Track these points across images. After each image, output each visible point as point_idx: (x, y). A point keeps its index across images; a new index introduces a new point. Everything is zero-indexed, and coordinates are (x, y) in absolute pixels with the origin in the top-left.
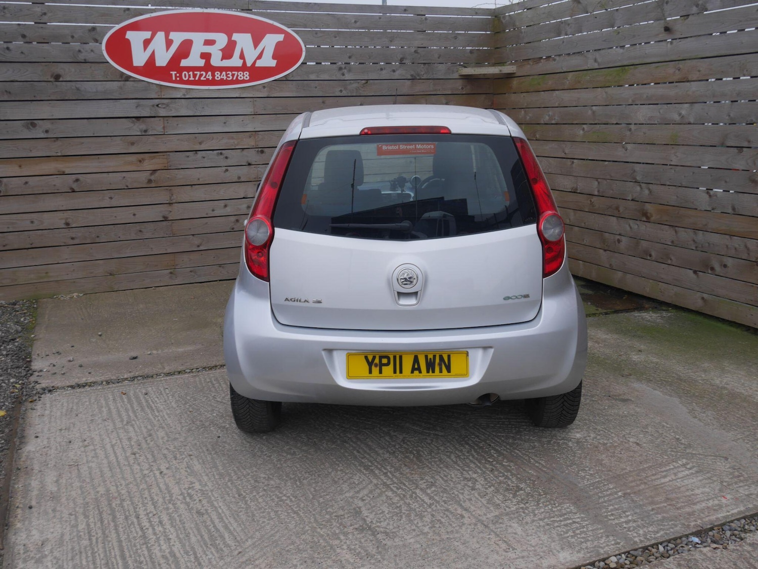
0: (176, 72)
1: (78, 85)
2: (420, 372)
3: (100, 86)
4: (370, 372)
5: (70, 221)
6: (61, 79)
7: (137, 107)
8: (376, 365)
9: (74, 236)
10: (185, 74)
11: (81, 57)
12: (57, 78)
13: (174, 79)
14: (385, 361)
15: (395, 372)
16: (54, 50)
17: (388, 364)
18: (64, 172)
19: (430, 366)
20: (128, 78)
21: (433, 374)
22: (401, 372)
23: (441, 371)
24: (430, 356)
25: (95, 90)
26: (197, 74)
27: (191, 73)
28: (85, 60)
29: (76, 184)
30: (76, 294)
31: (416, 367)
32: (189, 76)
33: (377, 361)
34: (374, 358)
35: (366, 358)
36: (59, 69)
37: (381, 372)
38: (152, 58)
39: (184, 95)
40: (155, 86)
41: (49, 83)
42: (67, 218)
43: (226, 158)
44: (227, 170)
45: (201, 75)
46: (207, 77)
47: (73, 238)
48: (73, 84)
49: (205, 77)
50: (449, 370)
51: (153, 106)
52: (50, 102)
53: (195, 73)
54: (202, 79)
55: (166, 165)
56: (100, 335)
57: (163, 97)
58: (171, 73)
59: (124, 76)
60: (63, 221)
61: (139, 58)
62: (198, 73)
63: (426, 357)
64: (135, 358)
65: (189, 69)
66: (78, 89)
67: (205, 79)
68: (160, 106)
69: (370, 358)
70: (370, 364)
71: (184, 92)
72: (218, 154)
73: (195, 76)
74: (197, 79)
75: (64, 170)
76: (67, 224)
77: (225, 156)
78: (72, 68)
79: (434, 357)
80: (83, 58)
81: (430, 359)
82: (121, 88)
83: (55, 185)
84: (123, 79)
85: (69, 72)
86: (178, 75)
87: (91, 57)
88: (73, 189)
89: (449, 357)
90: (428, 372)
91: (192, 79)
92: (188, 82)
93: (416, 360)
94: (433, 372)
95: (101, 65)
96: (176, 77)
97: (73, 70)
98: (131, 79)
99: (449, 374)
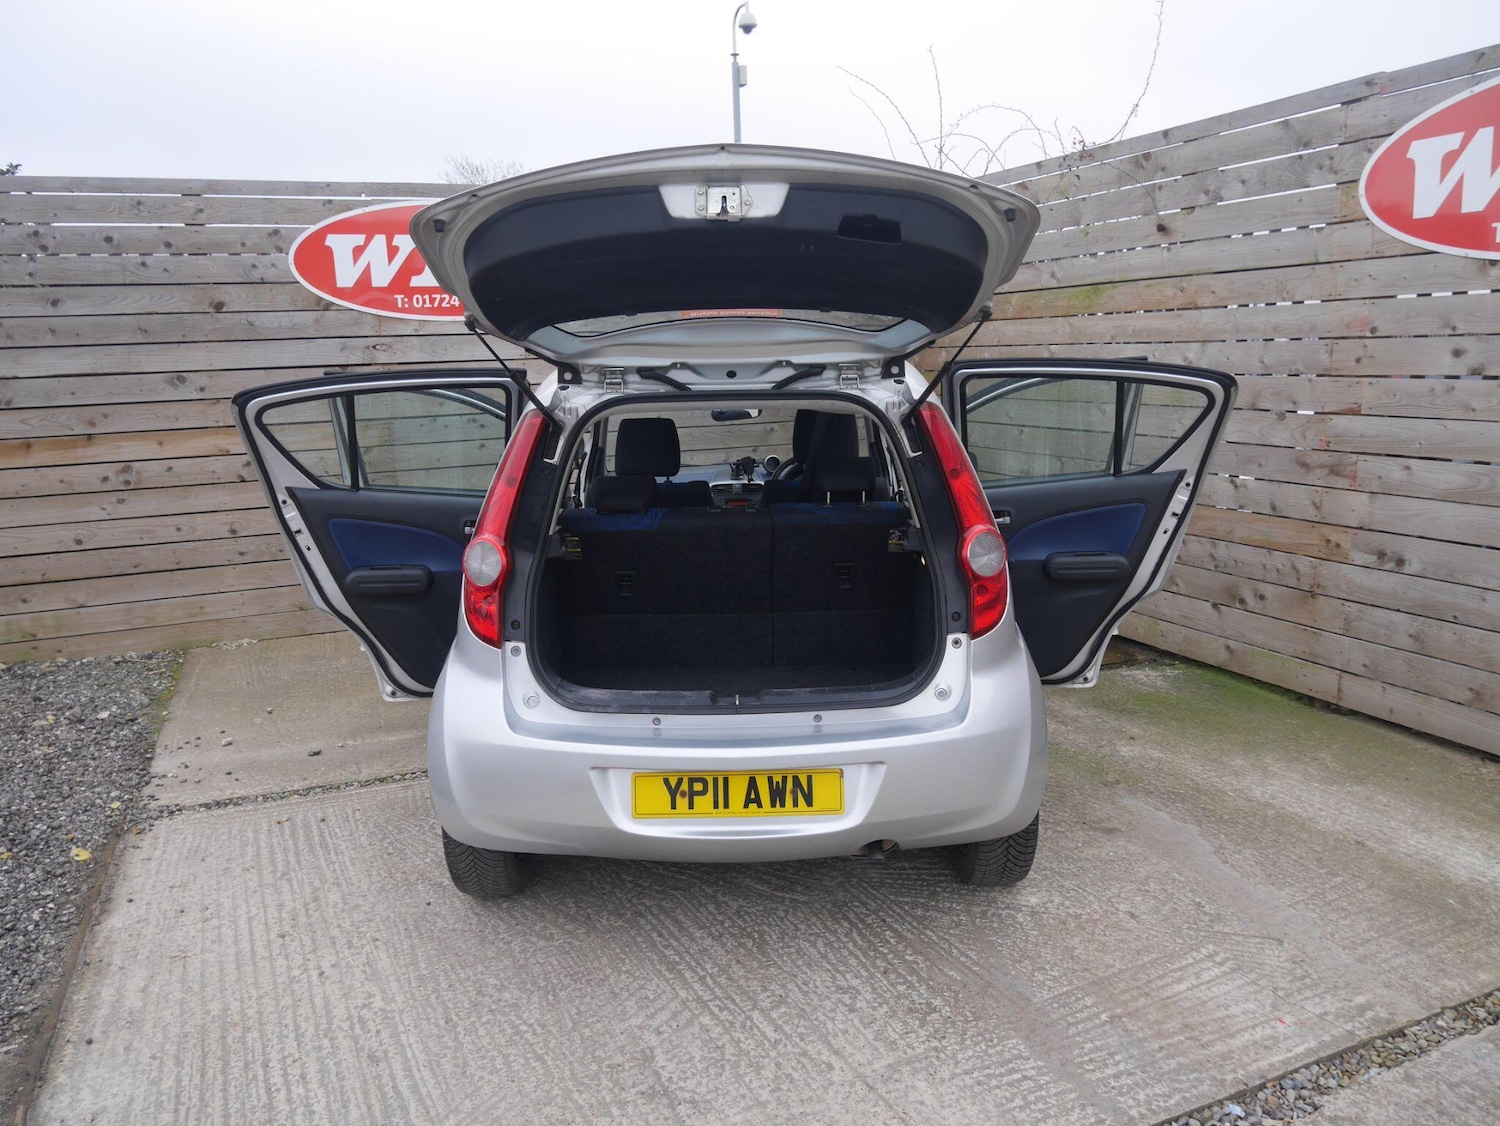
0: (403, 296)
1: (252, 317)
2: (760, 806)
3: (285, 319)
4: (674, 806)
5: (236, 526)
6: (224, 310)
7: (341, 350)
8: (683, 795)
9: (243, 550)
10: (417, 298)
11: (256, 276)
12: (219, 307)
13: (400, 306)
14: (698, 787)
15: (716, 806)
16: (216, 265)
17: (704, 792)
18: (228, 451)
19: (777, 796)
20: (328, 306)
21: (783, 809)
22: (726, 806)
23: (796, 804)
24: (777, 778)
25: (277, 325)
26: (436, 298)
27: (427, 297)
28: (262, 279)
29: (246, 469)
30: (247, 640)
31: (753, 796)
32: (424, 302)
33: (685, 786)
34: (680, 781)
35: (666, 781)
36: (221, 294)
37: (691, 806)
38: (366, 275)
39: (416, 330)
40: (370, 317)
41: (206, 316)
42: (232, 523)
43: (482, 426)
44: (483, 446)
45: (442, 300)
46: (452, 303)
47: (241, 554)
48: (243, 315)
49: (449, 303)
50: (809, 802)
51: (368, 347)
52: (208, 344)
53: (434, 296)
54: (444, 305)
55: (387, 438)
56: (270, 713)
57: (383, 334)
58: (396, 296)
59: (323, 304)
60: (227, 527)
61: (346, 275)
62: (438, 296)
63: (770, 779)
64: (318, 753)
65: (423, 291)
66: (251, 324)
67: (448, 305)
68: (377, 347)
69: (673, 782)
70: (673, 793)
71: (416, 324)
72: (469, 420)
73: (432, 301)
74: (436, 305)
75: (228, 447)
76: (233, 532)
77: (480, 423)
78: (243, 290)
79: (785, 779)
80: (259, 276)
81: (778, 783)
82: (317, 321)
83: (214, 472)
84: (321, 307)
85: (236, 298)
86: (406, 300)
87: (271, 274)
88: (242, 477)
89: (810, 778)
90: (773, 805)
91: (428, 305)
92: (422, 311)
93: (752, 784)
94: (783, 805)
95: (288, 287)
96: (403, 303)
97: (244, 295)
98: (333, 308)
99: (810, 809)
